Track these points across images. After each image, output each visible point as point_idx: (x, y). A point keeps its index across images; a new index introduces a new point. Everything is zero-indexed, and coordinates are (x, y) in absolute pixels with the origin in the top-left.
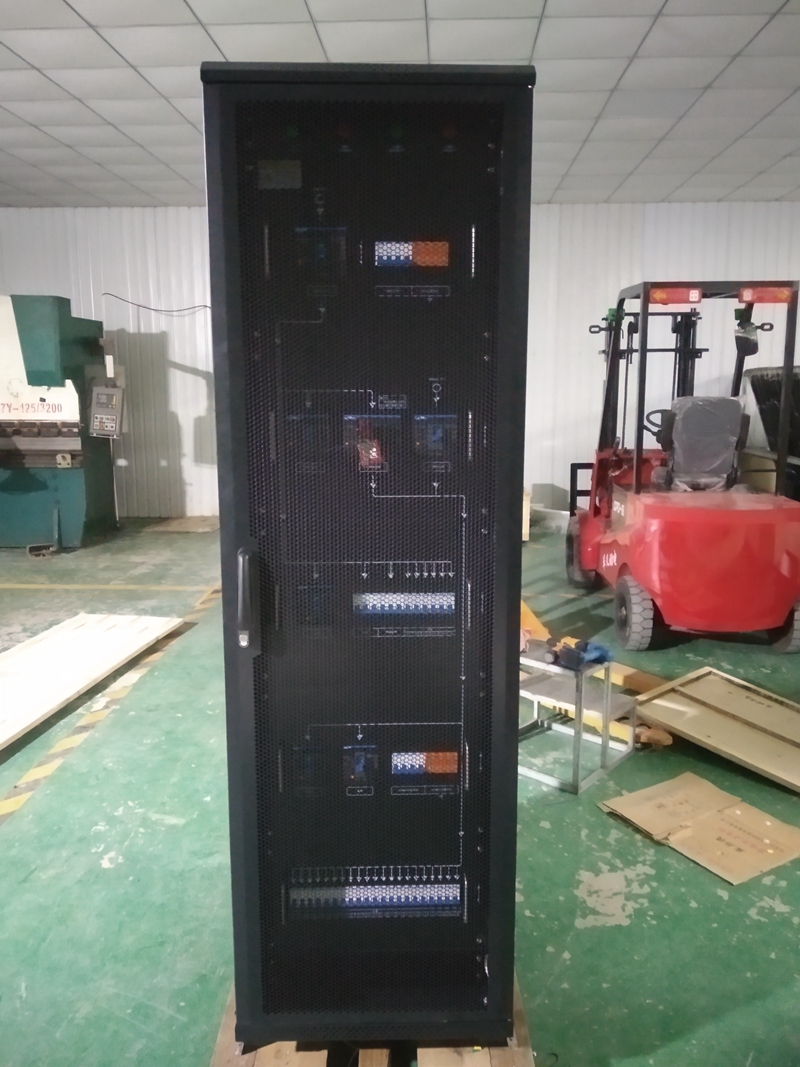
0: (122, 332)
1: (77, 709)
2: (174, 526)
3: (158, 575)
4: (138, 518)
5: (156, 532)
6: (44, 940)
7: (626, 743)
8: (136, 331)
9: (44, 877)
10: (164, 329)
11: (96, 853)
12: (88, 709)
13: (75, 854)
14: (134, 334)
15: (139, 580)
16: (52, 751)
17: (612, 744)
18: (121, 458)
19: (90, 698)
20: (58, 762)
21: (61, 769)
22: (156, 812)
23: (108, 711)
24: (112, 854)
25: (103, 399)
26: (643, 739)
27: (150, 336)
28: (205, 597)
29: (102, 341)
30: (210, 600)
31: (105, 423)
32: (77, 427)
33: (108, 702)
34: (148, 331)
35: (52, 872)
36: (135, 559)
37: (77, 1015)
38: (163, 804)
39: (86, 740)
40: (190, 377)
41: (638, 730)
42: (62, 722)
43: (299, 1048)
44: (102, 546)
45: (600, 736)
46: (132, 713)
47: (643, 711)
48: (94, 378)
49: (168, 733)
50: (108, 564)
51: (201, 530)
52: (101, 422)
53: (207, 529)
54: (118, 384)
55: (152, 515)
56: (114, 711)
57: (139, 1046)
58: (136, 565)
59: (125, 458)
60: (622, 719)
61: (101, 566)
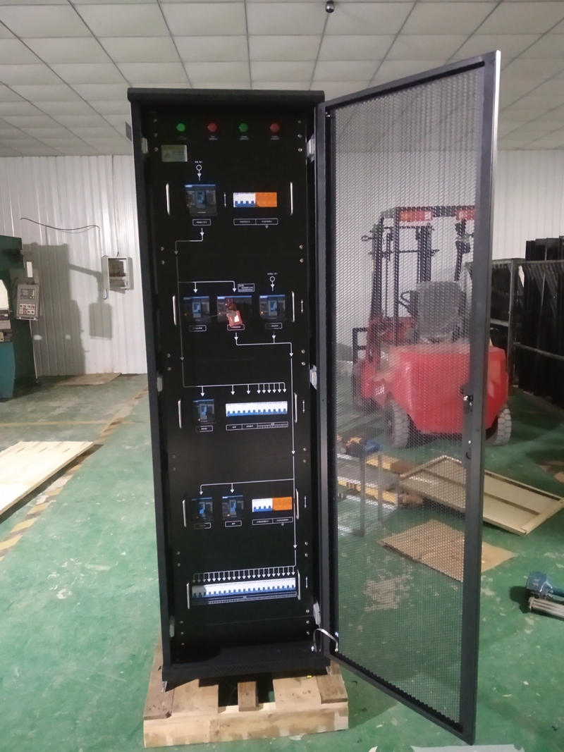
0: (34, 245)
1: (26, 503)
2: (78, 381)
3: (72, 414)
4: (51, 376)
5: (65, 386)
6: (26, 642)
7: (393, 504)
8: (45, 244)
9: (19, 607)
10: (65, 242)
11: (53, 590)
12: (34, 503)
13: (39, 592)
14: (44, 247)
15: (60, 417)
16: (13, 531)
17: (385, 506)
18: (36, 334)
19: (35, 496)
20: (18, 538)
21: (21, 541)
22: (90, 564)
23: (48, 504)
24: (64, 590)
25: (26, 293)
26: (404, 501)
27: (55, 248)
28: (107, 427)
29: (22, 252)
30: (110, 430)
31: (27, 309)
32: (7, 313)
33: (47, 498)
34: (54, 244)
35: (24, 604)
36: (53, 404)
37: (54, 684)
38: (94, 559)
39: (36, 523)
40: (85, 275)
41: (401, 496)
42: (17, 512)
43: (201, 685)
44: (27, 396)
45: (377, 500)
46: (65, 504)
47: (404, 484)
48: (17, 278)
49: (92, 515)
50: (34, 408)
51: (97, 383)
52: (24, 309)
53: (102, 383)
54: (36, 282)
55: (61, 374)
56: (52, 503)
57: (97, 697)
58: (54, 409)
59: (39, 335)
60: (390, 490)
61: (29, 409)
